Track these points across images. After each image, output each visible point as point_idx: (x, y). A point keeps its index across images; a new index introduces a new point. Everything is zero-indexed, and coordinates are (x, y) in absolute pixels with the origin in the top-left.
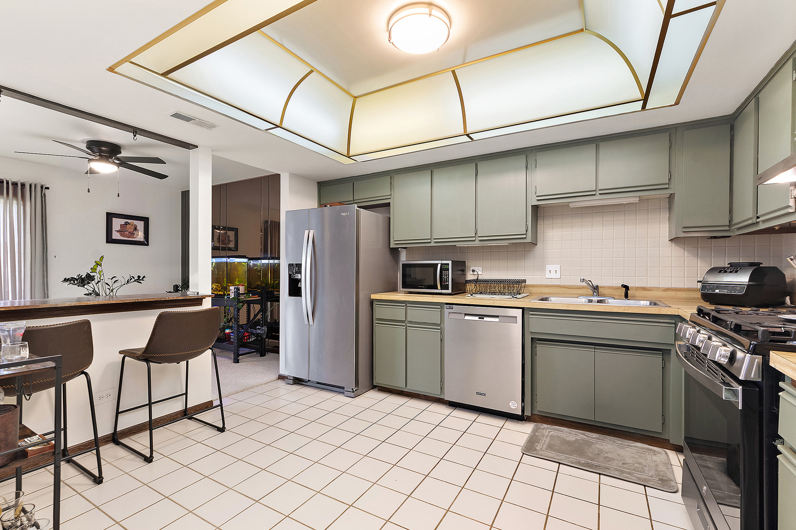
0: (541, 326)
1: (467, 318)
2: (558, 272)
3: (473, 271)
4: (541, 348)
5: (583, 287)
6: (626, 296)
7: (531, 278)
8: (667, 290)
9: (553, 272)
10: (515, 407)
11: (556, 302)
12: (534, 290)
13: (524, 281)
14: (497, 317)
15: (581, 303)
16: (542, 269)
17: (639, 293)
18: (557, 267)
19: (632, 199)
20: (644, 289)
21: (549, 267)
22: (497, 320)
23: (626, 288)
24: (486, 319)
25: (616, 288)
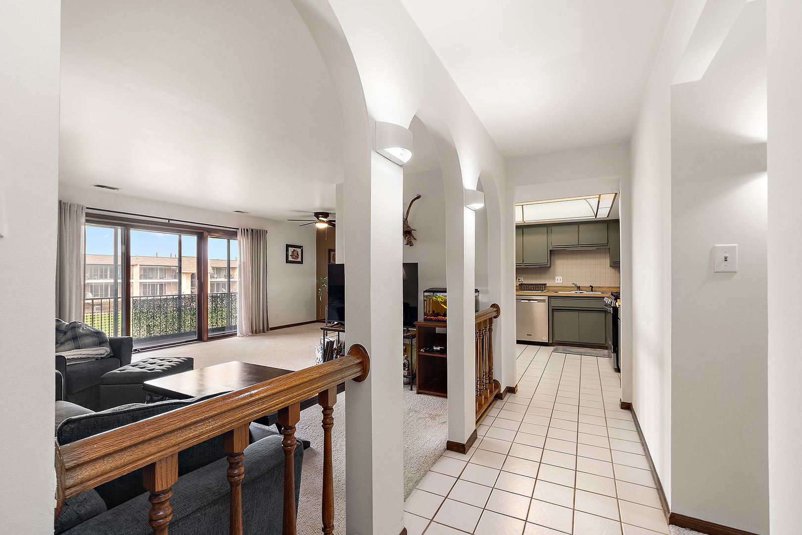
0: (556, 303)
1: (522, 301)
2: (561, 280)
3: (519, 279)
4: (556, 313)
5: (573, 287)
6: (592, 291)
7: (549, 283)
8: (609, 287)
9: (559, 280)
10: (545, 340)
11: (561, 293)
12: (550, 288)
13: (545, 284)
14: (536, 300)
15: (573, 293)
16: (554, 279)
17: (597, 289)
18: (561, 278)
19: (594, 248)
20: (599, 287)
21: (557, 278)
22: (537, 301)
23: (592, 287)
24: (531, 301)
25: (588, 287)
